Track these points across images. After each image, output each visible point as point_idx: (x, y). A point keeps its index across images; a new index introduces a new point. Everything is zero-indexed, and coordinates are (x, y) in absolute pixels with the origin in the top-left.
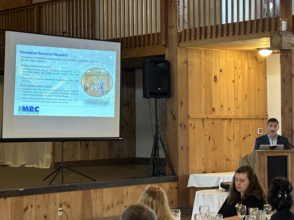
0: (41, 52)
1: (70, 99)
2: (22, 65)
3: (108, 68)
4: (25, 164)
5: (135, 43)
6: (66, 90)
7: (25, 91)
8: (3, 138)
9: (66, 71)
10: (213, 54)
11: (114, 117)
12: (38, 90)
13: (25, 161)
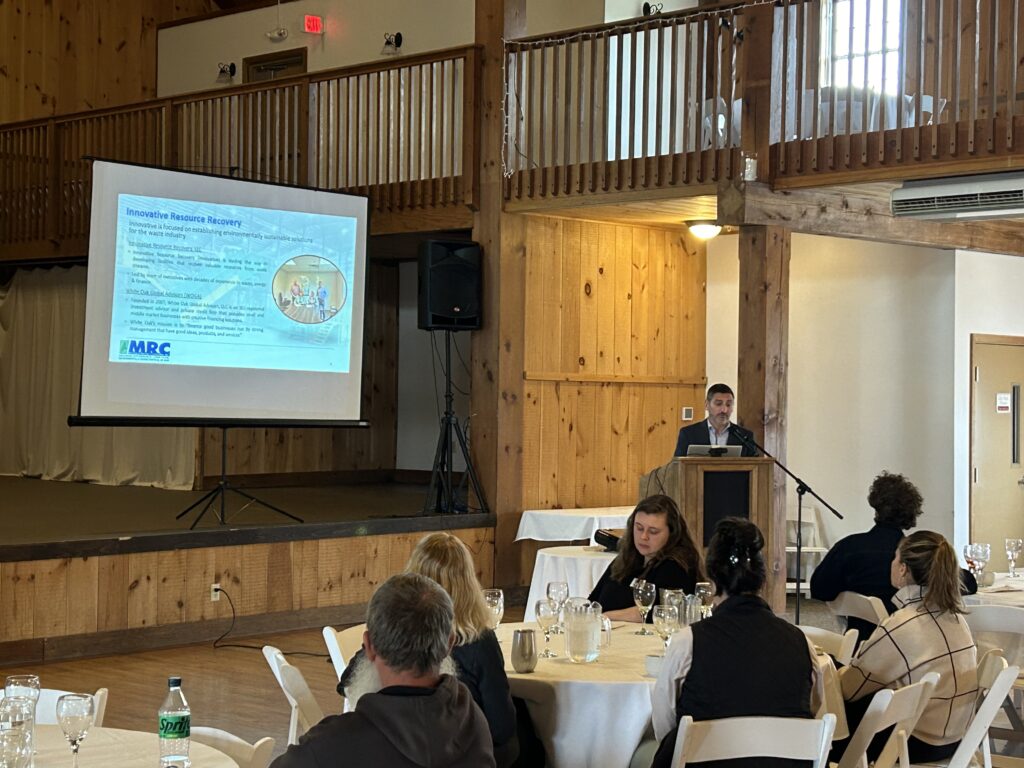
0: (177, 213)
1: (245, 327)
2: (131, 244)
3: (337, 257)
4: (133, 480)
5: (402, 199)
6: (235, 305)
7: (136, 304)
8: (83, 414)
9: (236, 261)
10: (584, 231)
11: (348, 371)
12: (169, 303)
13: (133, 471)
